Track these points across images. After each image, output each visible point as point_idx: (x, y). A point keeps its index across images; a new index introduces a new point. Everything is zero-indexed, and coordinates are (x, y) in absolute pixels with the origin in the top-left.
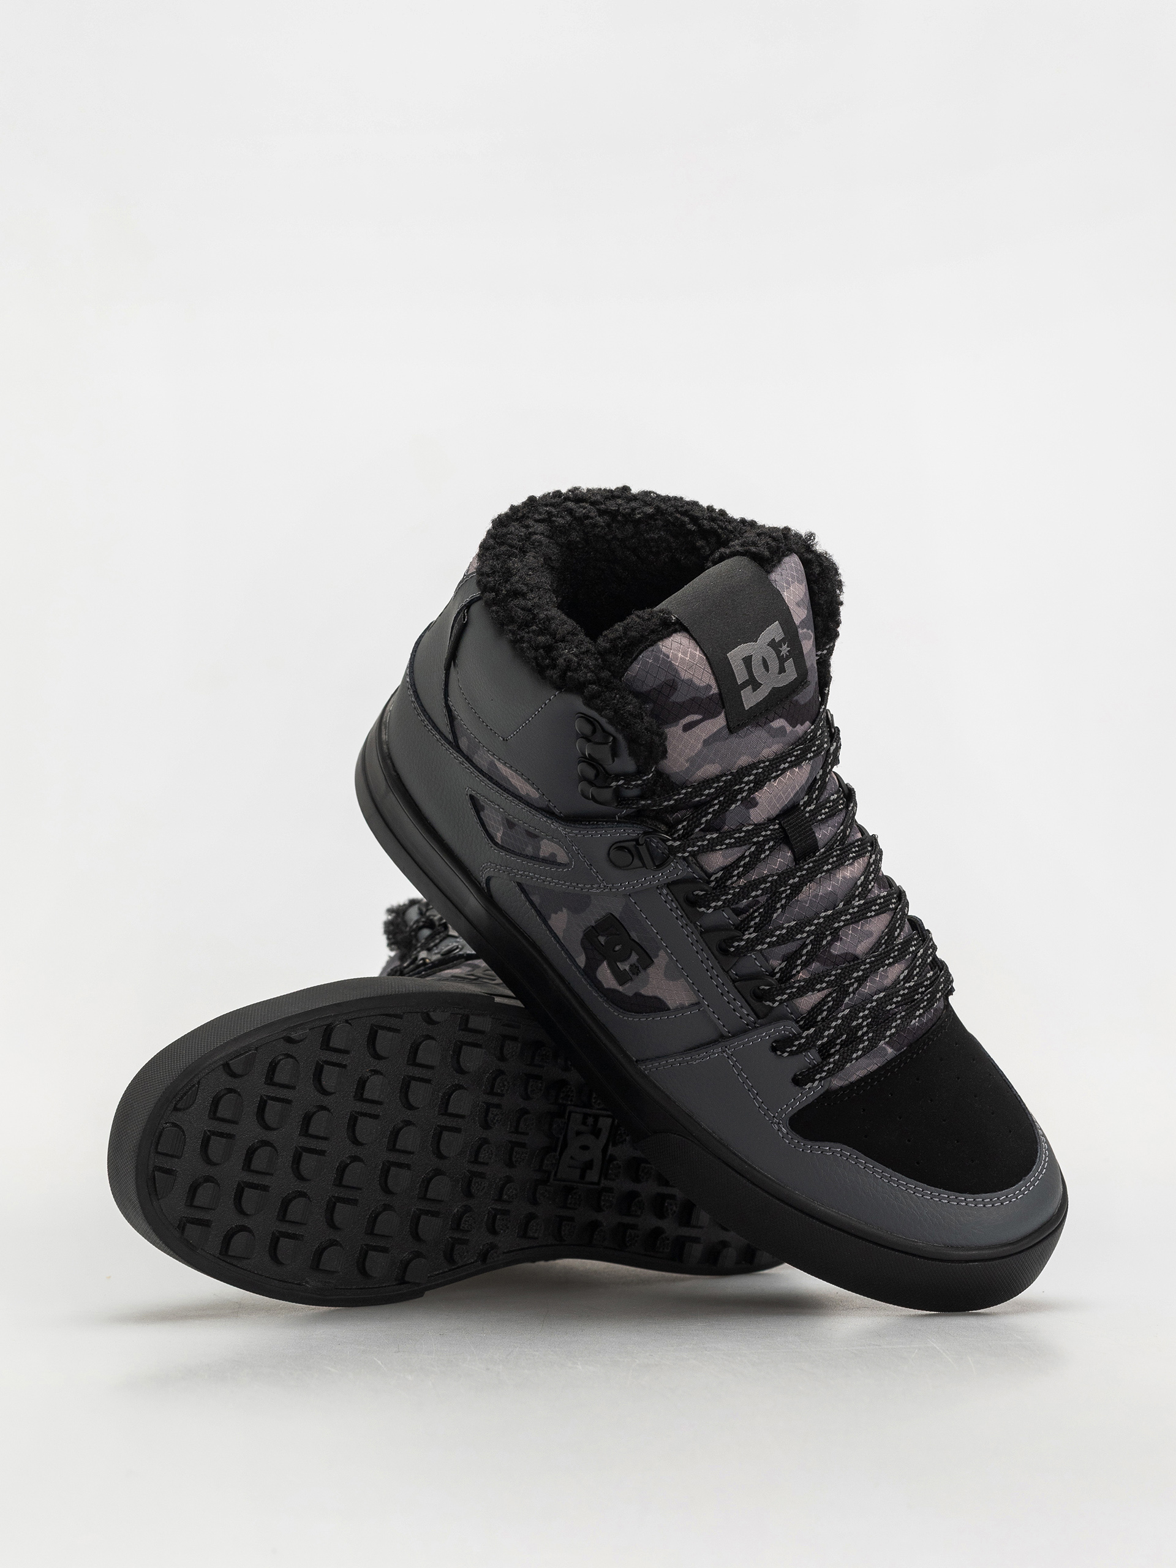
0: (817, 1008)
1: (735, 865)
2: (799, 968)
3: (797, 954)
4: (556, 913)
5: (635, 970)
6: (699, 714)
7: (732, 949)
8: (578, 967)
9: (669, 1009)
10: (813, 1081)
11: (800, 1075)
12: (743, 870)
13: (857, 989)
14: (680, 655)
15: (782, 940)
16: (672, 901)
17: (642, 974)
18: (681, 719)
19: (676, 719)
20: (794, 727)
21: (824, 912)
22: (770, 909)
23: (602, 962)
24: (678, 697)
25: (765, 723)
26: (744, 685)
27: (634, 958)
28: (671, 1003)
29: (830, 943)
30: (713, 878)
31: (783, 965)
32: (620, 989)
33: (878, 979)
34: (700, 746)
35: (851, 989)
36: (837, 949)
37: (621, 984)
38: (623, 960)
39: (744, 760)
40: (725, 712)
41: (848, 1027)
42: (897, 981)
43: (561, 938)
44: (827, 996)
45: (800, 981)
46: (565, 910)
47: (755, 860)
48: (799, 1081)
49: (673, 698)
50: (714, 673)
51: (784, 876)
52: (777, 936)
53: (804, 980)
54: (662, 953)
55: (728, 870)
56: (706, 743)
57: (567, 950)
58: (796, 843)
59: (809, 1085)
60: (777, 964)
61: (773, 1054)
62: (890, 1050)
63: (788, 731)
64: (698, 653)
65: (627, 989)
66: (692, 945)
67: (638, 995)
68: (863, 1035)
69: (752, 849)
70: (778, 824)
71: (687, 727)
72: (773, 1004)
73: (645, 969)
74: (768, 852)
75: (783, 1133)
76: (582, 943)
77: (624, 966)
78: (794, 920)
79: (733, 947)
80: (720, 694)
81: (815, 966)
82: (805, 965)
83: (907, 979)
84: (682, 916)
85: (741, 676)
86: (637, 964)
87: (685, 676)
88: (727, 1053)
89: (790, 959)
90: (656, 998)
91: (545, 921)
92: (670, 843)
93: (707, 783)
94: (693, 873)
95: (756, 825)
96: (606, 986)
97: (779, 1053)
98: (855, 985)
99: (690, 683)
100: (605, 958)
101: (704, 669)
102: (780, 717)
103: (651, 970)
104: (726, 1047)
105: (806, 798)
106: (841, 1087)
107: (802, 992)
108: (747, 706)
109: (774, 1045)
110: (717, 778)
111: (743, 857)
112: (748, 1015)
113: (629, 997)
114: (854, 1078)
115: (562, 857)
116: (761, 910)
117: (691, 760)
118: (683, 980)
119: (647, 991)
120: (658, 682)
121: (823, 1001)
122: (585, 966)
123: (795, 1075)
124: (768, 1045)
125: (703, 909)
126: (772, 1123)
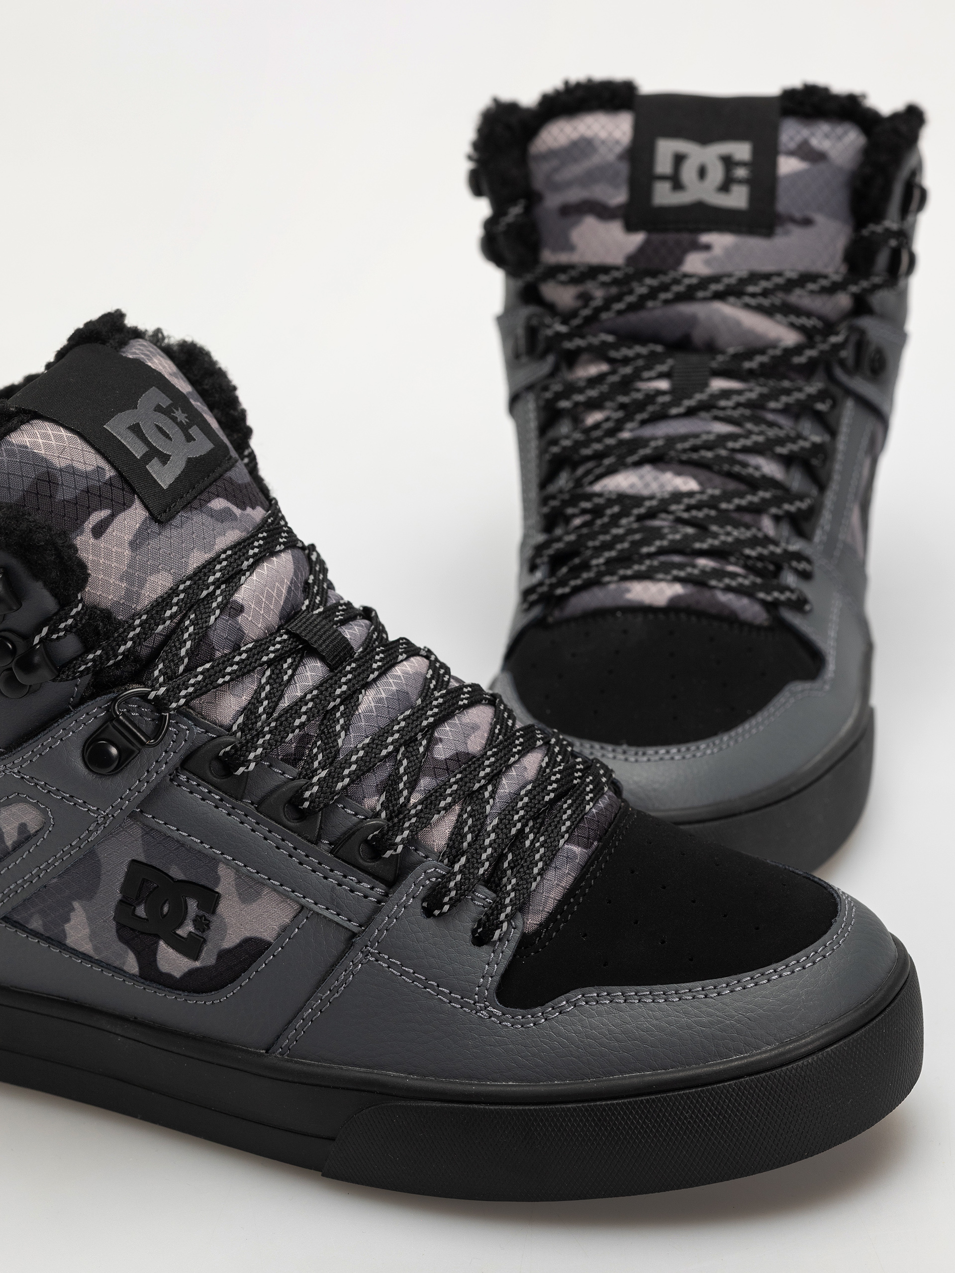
0: (457, 834)
1: (255, 700)
2: (405, 793)
3: (394, 778)
4: (68, 920)
5: (202, 924)
6: (105, 508)
7: (306, 804)
8: (132, 977)
9: (270, 944)
10: (499, 926)
11: (478, 927)
12: (268, 703)
13: (494, 792)
14: (40, 441)
15: (366, 767)
16: (198, 785)
17: (215, 921)
18: (84, 522)
19: (77, 525)
20: (244, 509)
21: (401, 714)
22: (328, 737)
23: (157, 943)
24: (65, 493)
25: (201, 506)
26: (147, 458)
27: (193, 906)
28: (268, 935)
29: (428, 748)
30: (235, 728)
31: (383, 798)
32: (197, 964)
33: (515, 773)
34: (127, 552)
35: (487, 794)
36: (441, 752)
37: (196, 958)
38: (180, 924)
39: (197, 559)
40: (139, 497)
41: (507, 838)
42: (541, 770)
43: (91, 953)
44: (460, 816)
45: (415, 806)
46: (76, 904)
47: (279, 687)
48: (481, 938)
49: (59, 497)
50: (98, 451)
51: (324, 687)
52: (356, 762)
53: (421, 802)
54: (222, 870)
55: (249, 711)
56: (134, 545)
57: (107, 964)
58: (321, 645)
59: (497, 933)
60: (373, 802)
61: (431, 921)
62: (577, 849)
63: (238, 516)
64: (63, 432)
65: (208, 958)
66: (254, 832)
67: (223, 955)
68: (532, 842)
69: (268, 673)
70: (285, 633)
71: (99, 531)
72: (395, 850)
73: (214, 912)
74: (290, 672)
75: (497, 1017)
76: (121, 938)
77: (187, 929)
78: (367, 737)
79: (306, 800)
80: (120, 474)
81: (425, 783)
82: (412, 786)
83: (552, 763)
84: (221, 800)
85: (138, 450)
86: (201, 913)
87: (60, 462)
88: (372, 954)
89: (389, 787)
90: (247, 941)
91: (61, 945)
92: (152, 695)
93: (163, 602)
94: (207, 732)
95: (256, 641)
96: (177, 974)
97: (437, 912)
98: (490, 788)
99: (71, 471)
100: (159, 937)
101: (82, 450)
102: (218, 496)
103: (223, 908)
104: (366, 946)
105: (307, 602)
106: (541, 925)
107: (424, 819)
108: (164, 482)
109: (425, 904)
110: (174, 591)
111: (261, 688)
112: (372, 888)
113: (213, 966)
114: (550, 906)
115: (31, 818)
116: (319, 743)
117: (126, 576)
118: (266, 891)
119: (231, 941)
120: (27, 483)
121: (460, 824)
122: (140, 968)
123: (474, 931)
124: (419, 910)
125: (241, 770)
126: (477, 1012)
